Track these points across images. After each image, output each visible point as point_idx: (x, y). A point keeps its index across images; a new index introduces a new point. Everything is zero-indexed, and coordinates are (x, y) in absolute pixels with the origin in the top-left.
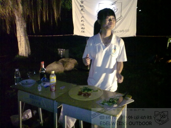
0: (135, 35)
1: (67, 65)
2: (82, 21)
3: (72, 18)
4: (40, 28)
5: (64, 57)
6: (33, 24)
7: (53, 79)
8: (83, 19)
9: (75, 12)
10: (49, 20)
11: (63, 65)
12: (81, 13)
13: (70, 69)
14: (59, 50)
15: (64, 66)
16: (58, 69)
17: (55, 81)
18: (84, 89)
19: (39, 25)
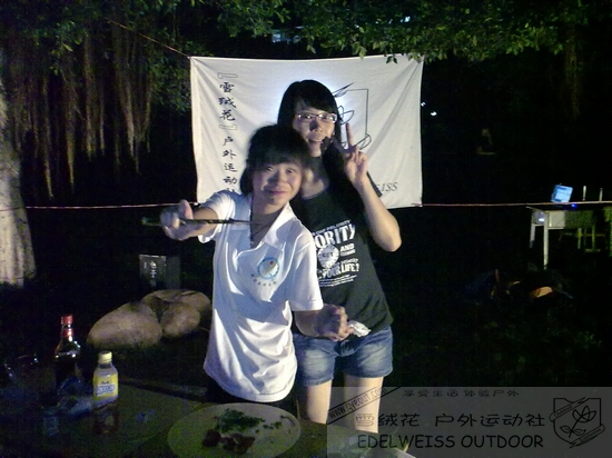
0: (420, 203)
1: (172, 316)
2: (226, 153)
3: (192, 145)
4: (72, 178)
5: (161, 286)
6: (47, 165)
7: (108, 385)
8: (229, 146)
9: (203, 122)
10: (106, 150)
11: (159, 316)
12: (224, 127)
13: (183, 330)
14: (146, 259)
15: (159, 321)
16: (138, 333)
17: (115, 392)
18: (227, 417)
19: (71, 168)
